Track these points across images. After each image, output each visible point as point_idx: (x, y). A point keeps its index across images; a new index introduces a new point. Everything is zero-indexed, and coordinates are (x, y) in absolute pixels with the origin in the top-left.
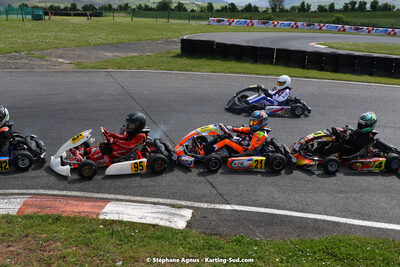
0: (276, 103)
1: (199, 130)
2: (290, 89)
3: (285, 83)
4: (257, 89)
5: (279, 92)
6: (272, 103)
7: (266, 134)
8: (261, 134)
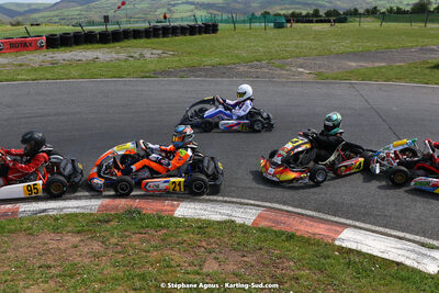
1: (115, 148)
2: (252, 100)
3: (245, 93)
4: (212, 102)
5: (240, 104)
7: (190, 153)
8: (182, 152)
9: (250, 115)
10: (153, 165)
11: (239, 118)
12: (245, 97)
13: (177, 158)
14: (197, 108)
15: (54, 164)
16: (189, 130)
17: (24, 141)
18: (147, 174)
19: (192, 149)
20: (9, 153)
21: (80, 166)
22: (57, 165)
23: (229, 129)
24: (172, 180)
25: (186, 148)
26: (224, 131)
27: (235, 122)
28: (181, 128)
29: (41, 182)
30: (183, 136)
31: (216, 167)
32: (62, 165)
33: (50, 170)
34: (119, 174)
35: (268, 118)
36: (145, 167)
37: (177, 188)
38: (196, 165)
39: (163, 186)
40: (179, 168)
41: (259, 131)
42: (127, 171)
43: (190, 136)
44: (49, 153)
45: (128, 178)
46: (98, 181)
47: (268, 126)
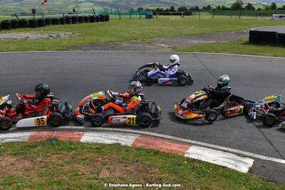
0: (168, 76)
2: (178, 65)
3: (175, 60)
4: (153, 66)
5: (171, 67)
6: (165, 76)
7: (140, 98)
8: (135, 98)
9: (177, 74)
10: (116, 106)
11: (171, 76)
12: (174, 63)
13: (132, 102)
14: (143, 70)
15: (54, 105)
16: (138, 84)
17: (37, 89)
18: (112, 112)
19: (142, 96)
20: (25, 97)
21: (71, 107)
22: (56, 106)
23: (165, 84)
24: (128, 116)
25: (137, 96)
26: (161, 85)
27: (168, 79)
28: (133, 83)
29: (45, 117)
30: (135, 88)
31: (156, 109)
32: (60, 106)
33: (51, 109)
34: (93, 112)
35: (189, 77)
36: (110, 107)
37: (132, 122)
38: (143, 107)
39: (122, 120)
40: (132, 109)
41: (184, 85)
42: (99, 110)
43: (139, 87)
44: (51, 98)
45: (100, 114)
46: (80, 116)
47: (189, 82)
